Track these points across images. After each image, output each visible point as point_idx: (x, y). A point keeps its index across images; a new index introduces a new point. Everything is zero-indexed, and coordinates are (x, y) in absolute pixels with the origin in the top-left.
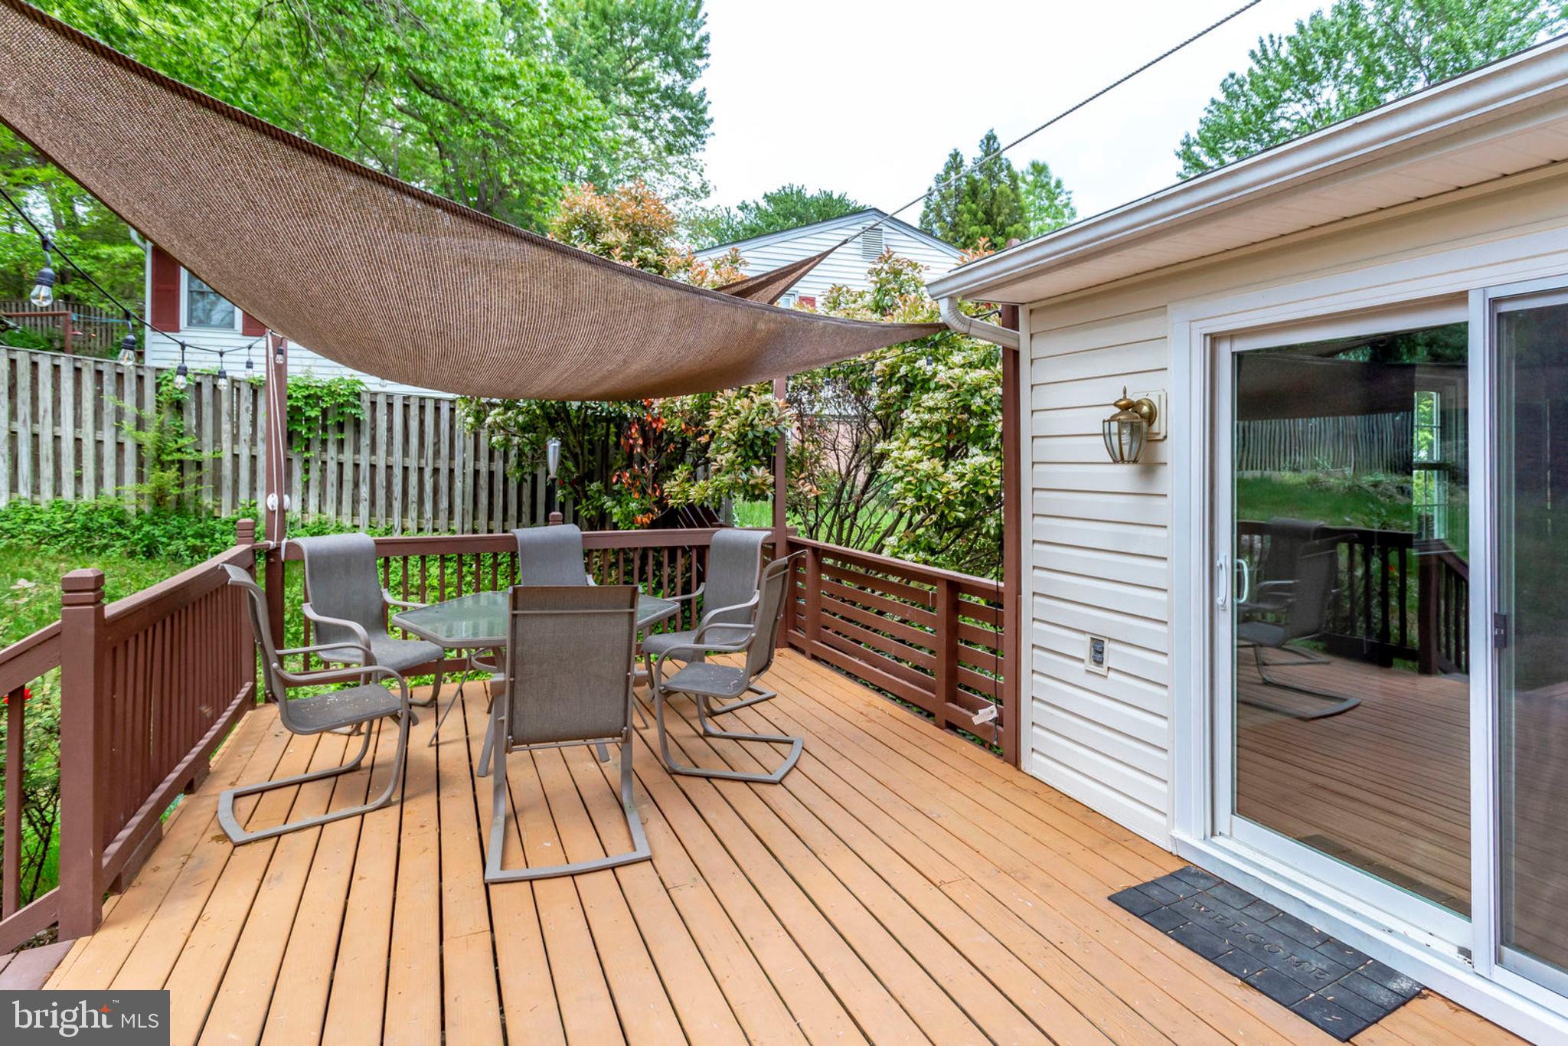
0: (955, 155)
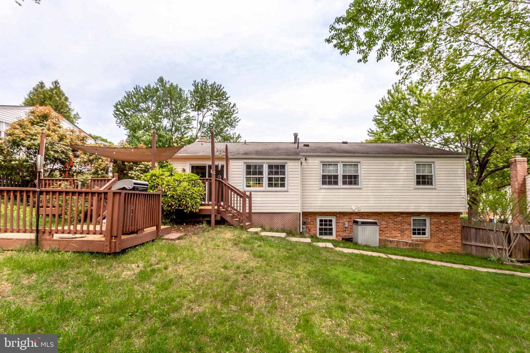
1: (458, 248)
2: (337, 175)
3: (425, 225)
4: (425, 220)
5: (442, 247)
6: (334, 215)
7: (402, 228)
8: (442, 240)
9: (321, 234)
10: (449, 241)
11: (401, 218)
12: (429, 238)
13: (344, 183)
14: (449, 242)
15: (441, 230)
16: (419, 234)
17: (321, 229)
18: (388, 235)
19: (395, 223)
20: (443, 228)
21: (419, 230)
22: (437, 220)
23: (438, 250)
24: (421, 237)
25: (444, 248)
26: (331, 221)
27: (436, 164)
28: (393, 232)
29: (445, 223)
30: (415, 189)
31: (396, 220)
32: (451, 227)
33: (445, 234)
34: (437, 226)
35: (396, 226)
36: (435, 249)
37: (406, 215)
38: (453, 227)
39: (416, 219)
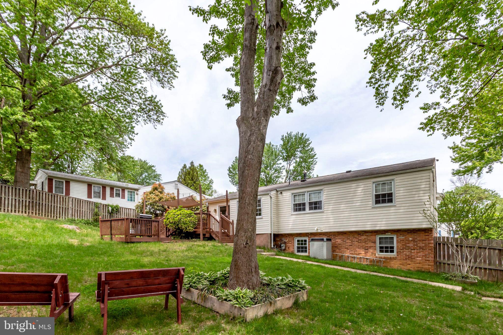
0: (185, 165)
1: (430, 266)
2: (305, 203)
3: (393, 243)
4: (393, 238)
5: (410, 264)
6: (307, 236)
7: (367, 245)
8: (410, 258)
9: (298, 251)
10: (418, 258)
11: (366, 237)
12: (396, 256)
13: (311, 209)
14: (418, 260)
15: (409, 248)
16: (387, 252)
17: (298, 248)
18: (353, 252)
19: (359, 241)
20: (411, 245)
21: (387, 247)
22: (403, 237)
23: (405, 267)
24: (389, 255)
25: (412, 266)
26: (305, 241)
27: (396, 182)
28: (357, 249)
29: (414, 240)
30: (373, 208)
31: (360, 238)
32: (421, 244)
33: (413, 251)
34: (404, 243)
35: (360, 244)
36: (401, 266)
37: (370, 234)
38: (423, 245)
39: (383, 238)
